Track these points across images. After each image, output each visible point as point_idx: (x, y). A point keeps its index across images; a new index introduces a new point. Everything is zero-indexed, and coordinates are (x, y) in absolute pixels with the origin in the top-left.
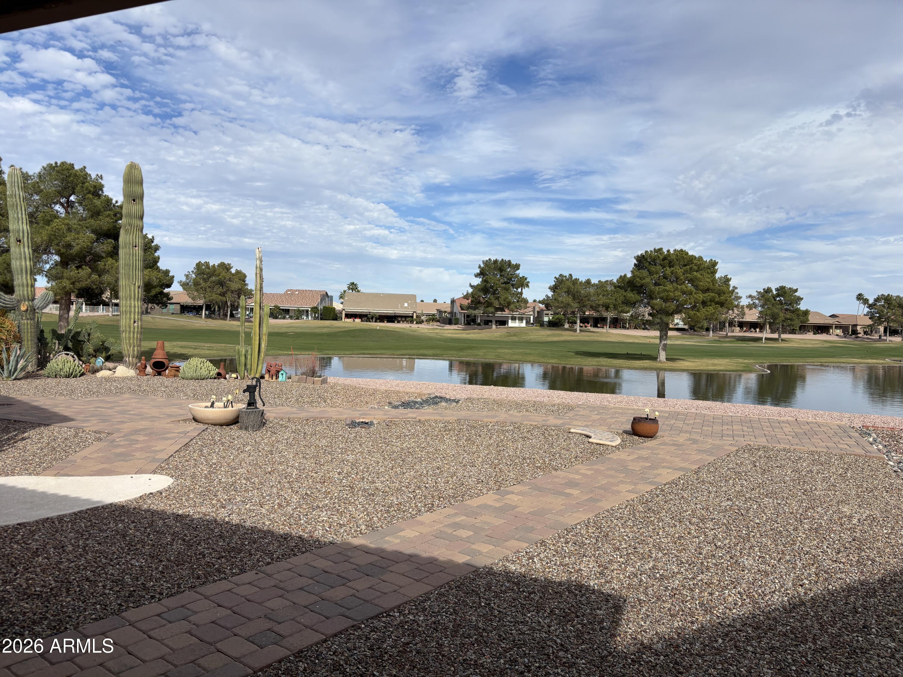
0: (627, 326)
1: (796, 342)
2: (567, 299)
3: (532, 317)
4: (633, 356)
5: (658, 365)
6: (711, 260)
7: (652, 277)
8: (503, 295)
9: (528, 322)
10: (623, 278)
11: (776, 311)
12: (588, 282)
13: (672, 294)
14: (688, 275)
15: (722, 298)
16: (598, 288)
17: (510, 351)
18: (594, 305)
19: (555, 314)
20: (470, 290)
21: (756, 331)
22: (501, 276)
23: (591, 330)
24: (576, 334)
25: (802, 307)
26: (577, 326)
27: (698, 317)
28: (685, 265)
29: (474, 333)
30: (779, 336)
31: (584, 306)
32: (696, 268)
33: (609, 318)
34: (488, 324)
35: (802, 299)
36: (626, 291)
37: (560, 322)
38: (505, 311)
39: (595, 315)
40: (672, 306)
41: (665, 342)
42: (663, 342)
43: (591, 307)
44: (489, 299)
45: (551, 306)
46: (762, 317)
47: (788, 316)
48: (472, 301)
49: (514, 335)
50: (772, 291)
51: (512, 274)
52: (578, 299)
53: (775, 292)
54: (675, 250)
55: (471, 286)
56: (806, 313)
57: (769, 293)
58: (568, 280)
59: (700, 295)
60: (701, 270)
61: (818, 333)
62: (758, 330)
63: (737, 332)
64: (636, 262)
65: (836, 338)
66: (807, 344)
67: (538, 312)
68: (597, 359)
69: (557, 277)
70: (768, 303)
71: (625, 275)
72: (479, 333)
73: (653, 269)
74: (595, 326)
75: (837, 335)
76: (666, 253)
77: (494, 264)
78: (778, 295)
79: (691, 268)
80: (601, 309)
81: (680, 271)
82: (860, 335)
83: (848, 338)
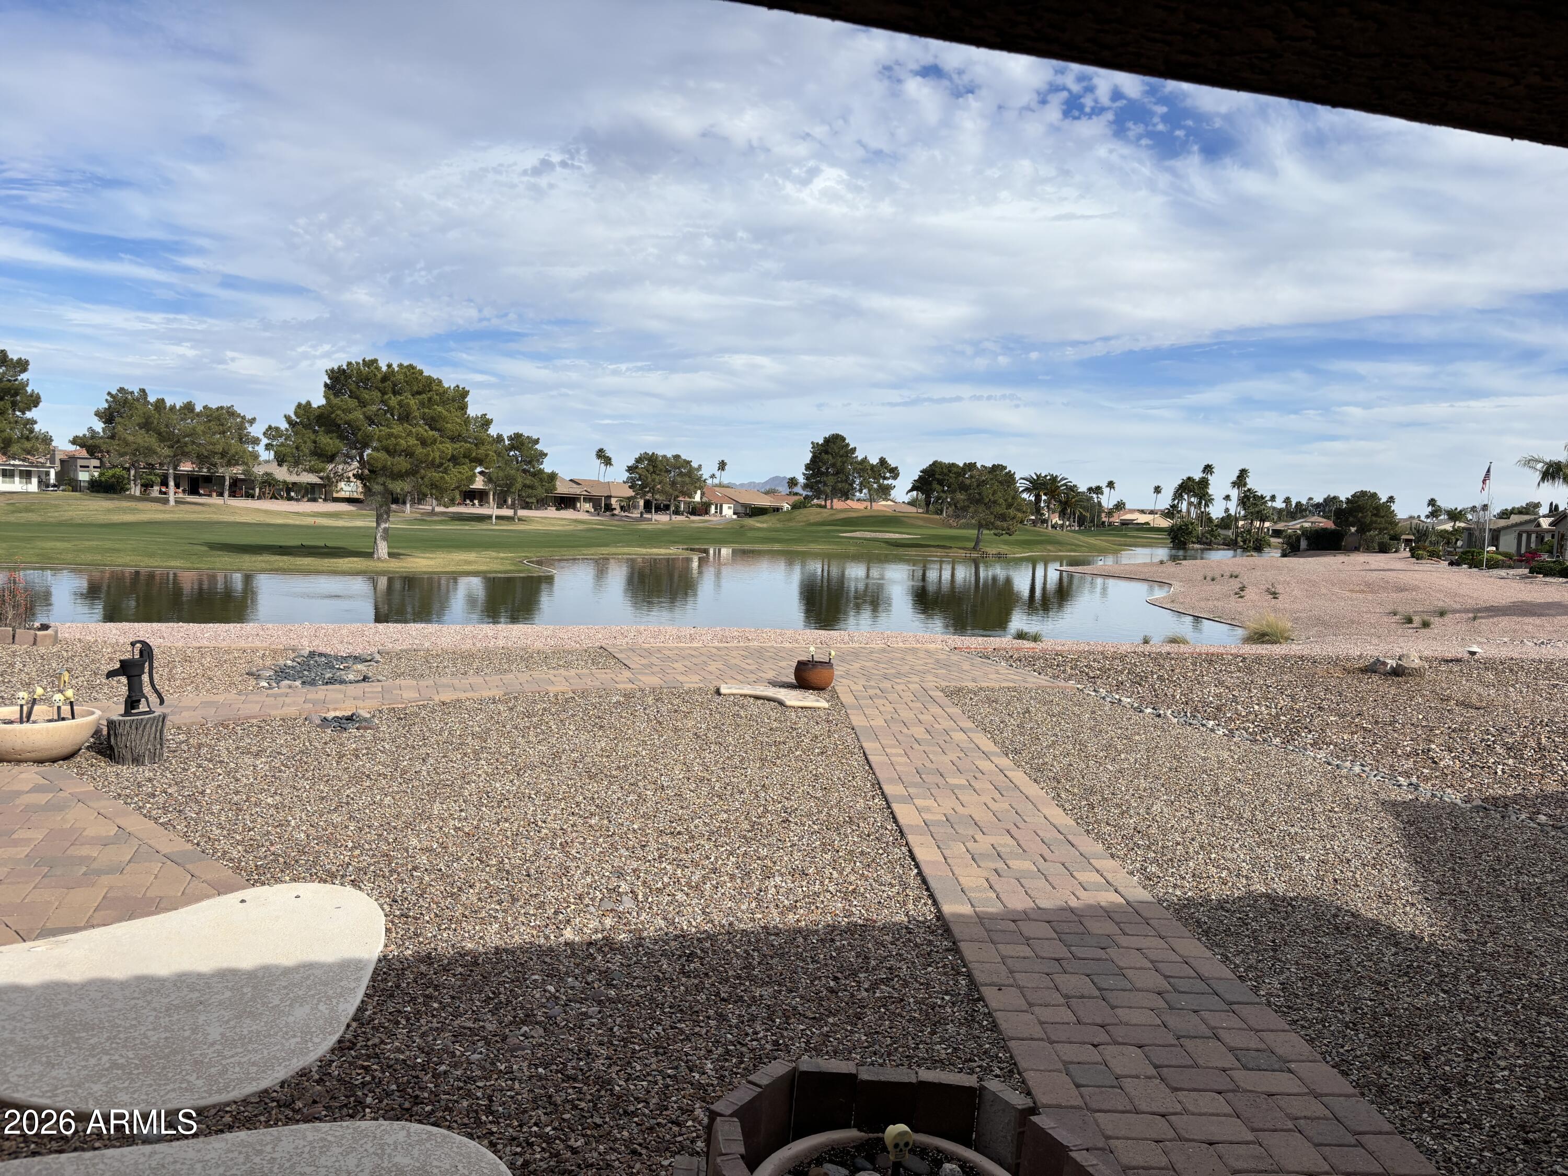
0: (257, 494)
1: (538, 522)
2: (144, 439)
3: (52, 472)
5: (376, 565)
6: (458, 386)
7: (363, 409)
9: (43, 483)
10: (305, 409)
11: (513, 472)
12: (188, 407)
13: (403, 442)
14: (427, 410)
15: (479, 449)
16: (208, 421)
18: (206, 453)
19: (106, 466)
21: (474, 505)
23: (188, 500)
24: (167, 507)
25: (547, 466)
28: (419, 393)
30: (515, 513)
31: (182, 454)
32: (436, 398)
33: (227, 478)
35: (546, 455)
37: (118, 483)
41: (387, 525)
42: (383, 526)
43: (196, 456)
45: (101, 451)
46: (490, 482)
47: (528, 482)
50: (503, 440)
52: (169, 440)
53: (507, 442)
54: (400, 366)
56: (553, 477)
57: (499, 442)
58: (138, 400)
59: (448, 446)
60: (445, 402)
61: (562, 508)
62: (476, 502)
64: (328, 381)
65: (586, 517)
66: (553, 525)
67: (65, 461)
69: (114, 392)
70: (500, 459)
71: (309, 403)
73: (366, 395)
74: (193, 492)
75: (587, 512)
76: (384, 369)
78: (512, 447)
79: (430, 399)
80: (217, 460)
81: (413, 402)
82: (616, 512)
83: (602, 516)
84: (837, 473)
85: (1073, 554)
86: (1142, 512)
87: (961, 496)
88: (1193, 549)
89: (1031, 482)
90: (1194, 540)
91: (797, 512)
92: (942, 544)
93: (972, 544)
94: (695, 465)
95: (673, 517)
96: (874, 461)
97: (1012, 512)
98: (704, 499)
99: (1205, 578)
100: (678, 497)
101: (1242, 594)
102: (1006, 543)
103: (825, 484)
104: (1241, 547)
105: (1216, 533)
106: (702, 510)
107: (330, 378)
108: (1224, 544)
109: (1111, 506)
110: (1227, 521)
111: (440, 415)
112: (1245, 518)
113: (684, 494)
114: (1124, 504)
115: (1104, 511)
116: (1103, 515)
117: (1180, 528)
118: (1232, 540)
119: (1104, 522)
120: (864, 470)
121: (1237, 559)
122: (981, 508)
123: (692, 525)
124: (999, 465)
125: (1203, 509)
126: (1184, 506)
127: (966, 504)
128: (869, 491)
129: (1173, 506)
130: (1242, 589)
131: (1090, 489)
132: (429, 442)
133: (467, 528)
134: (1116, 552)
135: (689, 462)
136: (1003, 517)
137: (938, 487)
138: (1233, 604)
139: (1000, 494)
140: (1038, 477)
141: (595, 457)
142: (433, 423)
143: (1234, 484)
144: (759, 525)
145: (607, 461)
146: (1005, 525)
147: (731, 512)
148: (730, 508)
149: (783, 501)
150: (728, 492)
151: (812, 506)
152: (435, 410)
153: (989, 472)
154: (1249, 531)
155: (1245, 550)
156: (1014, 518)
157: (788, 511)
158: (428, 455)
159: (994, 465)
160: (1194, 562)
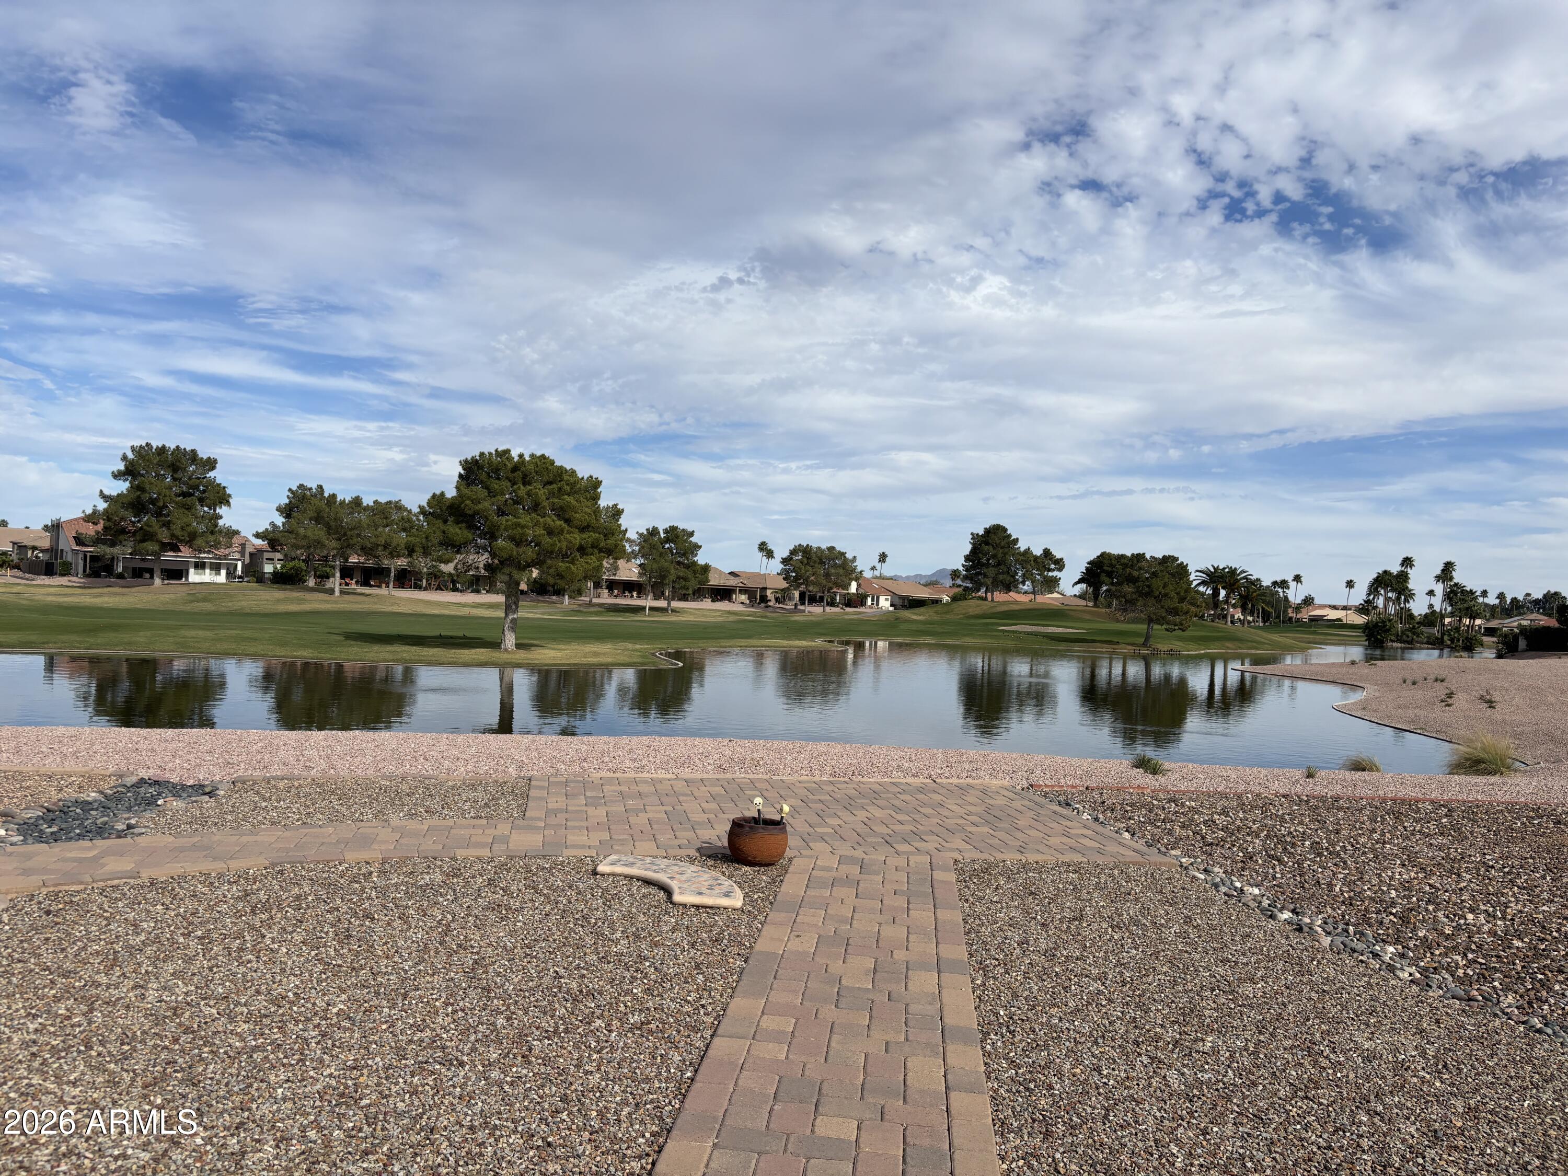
0: (424, 585)
1: (691, 613)
2: (316, 533)
3: (239, 564)
4: (451, 640)
5: (505, 657)
6: (591, 477)
7: (494, 499)
8: (179, 518)
9: (231, 574)
10: (437, 499)
11: (666, 564)
12: (357, 501)
13: (530, 532)
14: (556, 500)
15: (609, 542)
16: (374, 514)
17: (209, 634)
18: (369, 546)
19: (286, 558)
20: (102, 506)
21: (632, 596)
22: (174, 479)
23: (359, 591)
24: (332, 598)
25: (701, 558)
26: (335, 582)
27: (573, 573)
28: (550, 483)
29: (110, 595)
30: (669, 604)
31: (349, 546)
32: (568, 488)
33: (393, 570)
34: (140, 576)
35: (700, 547)
36: (445, 522)
37: (297, 574)
38: (180, 551)
39: (370, 563)
40: (529, 553)
41: (515, 616)
42: (511, 616)
43: (363, 548)
44: (147, 524)
45: (281, 545)
46: (645, 574)
47: (681, 574)
48: (105, 528)
49: (205, 600)
50: (659, 533)
51: (199, 478)
52: (337, 532)
53: (662, 535)
54: (532, 456)
55: (103, 496)
56: (706, 568)
57: (655, 536)
58: (315, 496)
59: (576, 536)
60: (575, 492)
61: (717, 600)
62: (635, 594)
63: (605, 597)
64: (462, 472)
65: (741, 608)
66: (706, 616)
67: (251, 554)
68: (389, 648)
69: (294, 488)
70: (654, 551)
71: (442, 494)
72: (123, 595)
73: (495, 485)
74: (366, 583)
75: (742, 603)
76: (516, 459)
77: (159, 454)
78: (667, 540)
79: (560, 489)
80: (380, 552)
81: (542, 493)
82: (771, 604)
83: (756, 608)
84: (999, 564)
85: (1253, 651)
86: (1334, 607)
87: (1128, 589)
88: (1392, 648)
89: (1208, 575)
90: (1393, 638)
91: (955, 605)
92: (1111, 640)
93: (1142, 640)
94: (849, 556)
95: (828, 609)
96: (1038, 551)
97: (1185, 606)
98: (861, 591)
99: (1405, 682)
100: (831, 588)
101: (1450, 701)
102: (1180, 639)
103: (985, 576)
104: (1448, 646)
105: (1419, 631)
106: (859, 601)
107: (464, 469)
108: (1428, 643)
109: (1298, 601)
110: (1431, 618)
111: (569, 506)
112: (1452, 614)
113: (838, 585)
114: (1313, 599)
115: (1290, 606)
116: (1290, 611)
117: (1376, 625)
118: (1437, 638)
119: (1291, 618)
120: (1027, 561)
121: (1443, 660)
122: (1151, 601)
123: (846, 617)
124: (1170, 556)
125: (1402, 605)
126: (1380, 602)
127: (1134, 596)
128: (1033, 583)
129: (1368, 602)
130: (1450, 695)
131: (1275, 583)
132: (556, 531)
133: (620, 619)
134: (1303, 650)
135: (843, 554)
136: (1175, 612)
137: (1107, 580)
138: (1438, 714)
139: (1171, 587)
140: (1216, 569)
141: (757, 549)
142: (562, 512)
143: (1438, 578)
144: (915, 617)
145: (770, 554)
146: (1177, 619)
147: (888, 604)
148: (886, 600)
149: (943, 593)
150: (889, 585)
151: (973, 598)
152: (564, 499)
153: (1159, 564)
154: (1457, 629)
155: (1453, 649)
156: (1187, 613)
157: (947, 604)
158: (553, 545)
159: (1164, 557)
160: (1391, 662)
